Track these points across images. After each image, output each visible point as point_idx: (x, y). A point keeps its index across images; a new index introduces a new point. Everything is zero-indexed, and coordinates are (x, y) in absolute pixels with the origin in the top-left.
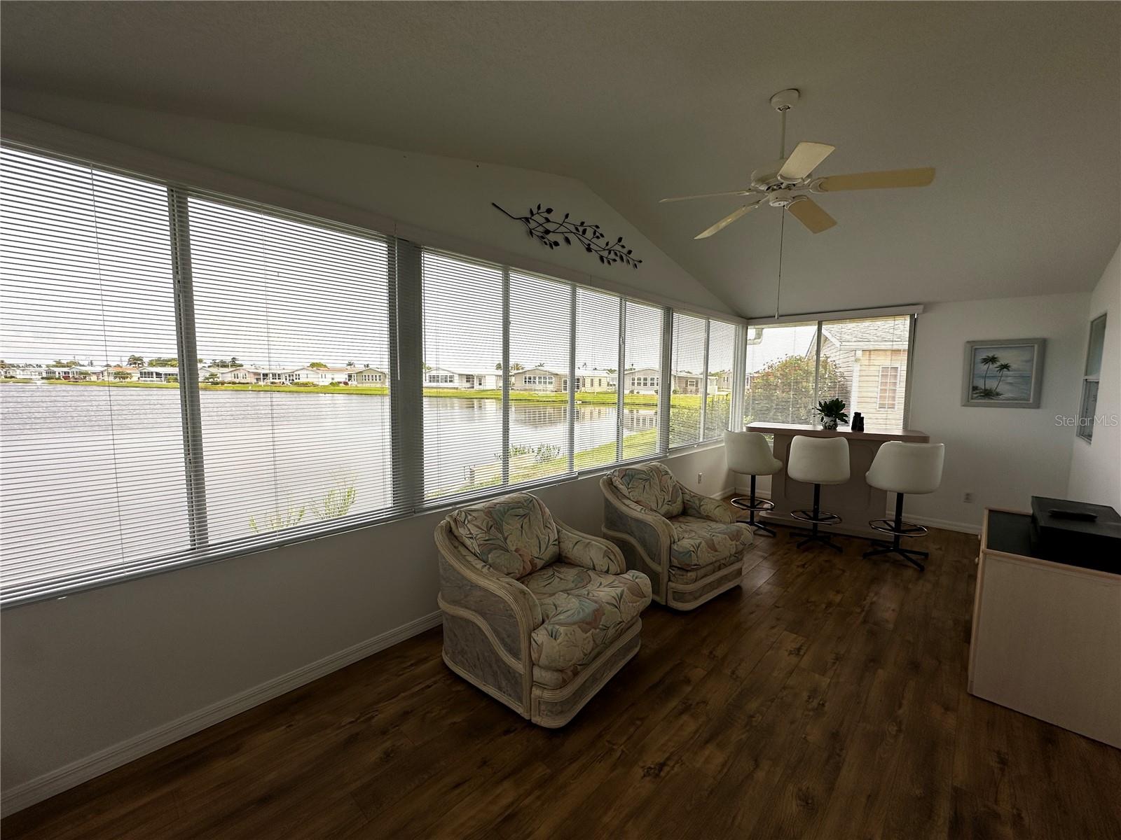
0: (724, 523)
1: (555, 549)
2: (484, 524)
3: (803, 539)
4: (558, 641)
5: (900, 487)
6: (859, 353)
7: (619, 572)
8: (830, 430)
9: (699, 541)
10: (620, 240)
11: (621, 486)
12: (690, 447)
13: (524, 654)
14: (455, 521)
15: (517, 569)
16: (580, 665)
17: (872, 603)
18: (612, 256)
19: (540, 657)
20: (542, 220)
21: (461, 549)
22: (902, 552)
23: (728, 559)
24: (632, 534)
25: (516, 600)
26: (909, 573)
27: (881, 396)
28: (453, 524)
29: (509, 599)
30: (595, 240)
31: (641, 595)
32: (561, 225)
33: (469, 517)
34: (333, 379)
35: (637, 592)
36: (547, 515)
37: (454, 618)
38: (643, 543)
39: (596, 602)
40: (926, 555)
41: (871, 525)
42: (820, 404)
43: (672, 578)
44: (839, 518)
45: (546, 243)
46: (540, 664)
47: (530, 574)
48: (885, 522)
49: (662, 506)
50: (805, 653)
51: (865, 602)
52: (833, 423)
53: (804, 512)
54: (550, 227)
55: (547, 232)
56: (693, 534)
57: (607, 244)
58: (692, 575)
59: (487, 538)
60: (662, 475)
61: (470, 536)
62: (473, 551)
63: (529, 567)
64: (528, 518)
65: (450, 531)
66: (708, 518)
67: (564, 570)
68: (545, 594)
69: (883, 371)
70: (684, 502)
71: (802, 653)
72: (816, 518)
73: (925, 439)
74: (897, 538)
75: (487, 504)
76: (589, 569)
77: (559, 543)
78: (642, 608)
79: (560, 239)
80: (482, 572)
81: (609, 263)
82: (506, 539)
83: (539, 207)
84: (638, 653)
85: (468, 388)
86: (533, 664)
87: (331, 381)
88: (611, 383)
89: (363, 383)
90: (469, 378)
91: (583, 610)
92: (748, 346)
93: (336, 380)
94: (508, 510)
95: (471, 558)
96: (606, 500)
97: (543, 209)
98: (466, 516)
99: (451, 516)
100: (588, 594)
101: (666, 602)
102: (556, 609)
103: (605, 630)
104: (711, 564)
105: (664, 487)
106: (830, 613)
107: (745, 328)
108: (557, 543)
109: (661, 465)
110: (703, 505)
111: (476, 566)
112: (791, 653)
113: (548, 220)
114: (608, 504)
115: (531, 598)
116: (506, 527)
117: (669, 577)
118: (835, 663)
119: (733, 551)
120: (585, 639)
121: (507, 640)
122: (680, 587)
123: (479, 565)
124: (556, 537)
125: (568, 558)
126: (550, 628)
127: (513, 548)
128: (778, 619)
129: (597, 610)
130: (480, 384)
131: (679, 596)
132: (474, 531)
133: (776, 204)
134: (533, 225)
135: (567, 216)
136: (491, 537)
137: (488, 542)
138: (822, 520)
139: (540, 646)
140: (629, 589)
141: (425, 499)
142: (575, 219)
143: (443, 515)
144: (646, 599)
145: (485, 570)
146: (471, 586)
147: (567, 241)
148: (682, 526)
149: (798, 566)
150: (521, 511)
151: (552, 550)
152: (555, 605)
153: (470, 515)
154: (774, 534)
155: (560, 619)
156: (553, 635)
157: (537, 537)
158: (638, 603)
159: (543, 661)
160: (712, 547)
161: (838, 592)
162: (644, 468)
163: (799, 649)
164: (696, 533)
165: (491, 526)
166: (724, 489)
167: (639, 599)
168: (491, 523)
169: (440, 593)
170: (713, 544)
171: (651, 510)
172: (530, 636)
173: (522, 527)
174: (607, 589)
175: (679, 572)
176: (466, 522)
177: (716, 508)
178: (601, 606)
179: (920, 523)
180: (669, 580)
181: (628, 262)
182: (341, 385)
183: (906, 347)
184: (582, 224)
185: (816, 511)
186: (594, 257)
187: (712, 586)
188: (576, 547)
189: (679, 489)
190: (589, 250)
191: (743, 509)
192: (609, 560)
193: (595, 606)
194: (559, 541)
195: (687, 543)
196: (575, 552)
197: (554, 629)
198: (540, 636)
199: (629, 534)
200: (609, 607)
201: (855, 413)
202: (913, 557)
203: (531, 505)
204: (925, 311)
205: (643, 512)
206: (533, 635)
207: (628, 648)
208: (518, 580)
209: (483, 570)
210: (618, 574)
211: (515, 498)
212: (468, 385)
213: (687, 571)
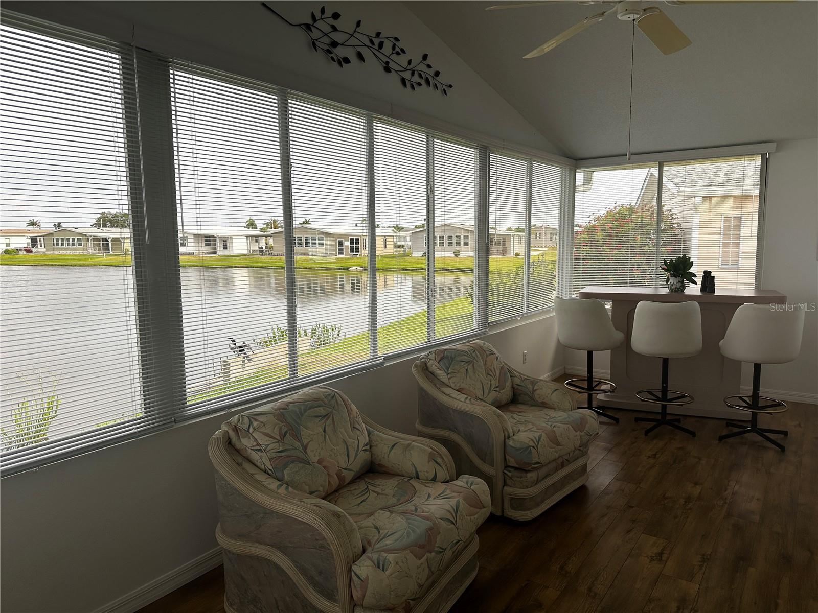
0: (564, 410)
1: (367, 455)
2: (276, 429)
3: (649, 425)
4: (388, 572)
5: (757, 357)
6: (699, 201)
7: (448, 478)
8: (677, 293)
9: (539, 434)
10: (425, 57)
11: (438, 372)
12: (512, 320)
13: (342, 594)
14: (236, 429)
15: (321, 486)
16: (411, 600)
17: (733, 494)
18: (416, 78)
19: (364, 595)
20: (327, 29)
21: (247, 465)
22: (761, 432)
23: (571, 454)
24: (454, 429)
25: (328, 525)
26: (770, 455)
27: (723, 252)
28: (232, 434)
29: (319, 524)
30: (394, 57)
31: (480, 505)
32: (352, 35)
33: (255, 424)
34: (8, 245)
35: (475, 502)
36: (355, 413)
37: (240, 558)
38: (470, 439)
39: (427, 519)
40: (785, 433)
41: (725, 402)
42: (665, 262)
43: (509, 482)
44: (690, 397)
45: (333, 59)
46: (366, 603)
47: (337, 491)
48: (740, 398)
49: (489, 393)
50: (668, 558)
51: (727, 492)
52: (680, 284)
53: (650, 393)
54: (337, 37)
55: (334, 44)
56: (530, 426)
57: (410, 62)
58: (532, 476)
59: (281, 449)
60: (487, 356)
61: (257, 448)
62: (263, 467)
63: (335, 482)
64: (331, 418)
65: (229, 443)
66: (544, 405)
67: (378, 482)
68: (360, 514)
69: (725, 222)
70: (513, 388)
71: (665, 557)
72: (664, 398)
73: (781, 300)
74: (754, 415)
75: (276, 405)
76: (411, 478)
77: (371, 447)
78: (480, 522)
79: (351, 54)
80: (278, 493)
81: (413, 87)
82: (305, 448)
83: (323, 11)
84: (476, 577)
85: (208, 253)
86: (355, 605)
87: (4, 247)
88: (399, 243)
89: (54, 250)
90: (209, 240)
91: (414, 531)
92: (576, 194)
93: (12, 247)
94: (305, 411)
95: (261, 477)
96: (422, 389)
97: (328, 13)
98: (251, 423)
99: (230, 423)
100: (416, 510)
101: (503, 512)
102: (379, 532)
103: (441, 552)
104: (553, 461)
105: (491, 370)
106: (690, 509)
107: (573, 172)
108: (368, 447)
109: (484, 344)
110: (536, 390)
111: (270, 487)
112: (652, 559)
113: (334, 29)
114: (423, 394)
115: (346, 522)
116: (304, 432)
117: (505, 481)
118: (701, 566)
119: (578, 443)
120: (419, 567)
121: (317, 578)
122: (518, 492)
123: (273, 484)
124: (367, 441)
125: (384, 466)
126: (375, 557)
127: (315, 459)
128: (634, 521)
129: (430, 529)
130: (225, 248)
131: (519, 503)
132: (263, 441)
133: (625, 18)
134: (315, 34)
135: (358, 24)
136: (287, 447)
137: (283, 454)
138: (671, 400)
139: (364, 582)
140: (464, 500)
141: (188, 403)
142: (368, 29)
143: (217, 422)
144: (485, 509)
145: (282, 490)
146: (266, 514)
147: (360, 57)
148: (515, 416)
149: (649, 457)
150: (322, 411)
151: (363, 457)
152: (376, 528)
153: (256, 420)
154: (617, 420)
155: (386, 545)
156: (380, 566)
157: (345, 442)
158: (476, 516)
159: (369, 600)
160: (554, 440)
161: (696, 484)
162: (465, 348)
163: (661, 554)
164: (533, 424)
165: (286, 433)
166: (553, 368)
167: (478, 510)
168: (285, 429)
169: (219, 525)
170: (556, 437)
171: (477, 398)
172: (350, 570)
173: (324, 431)
174: (438, 501)
175: (517, 473)
176: (251, 430)
177: (552, 393)
178: (434, 523)
179: (778, 397)
180: (505, 484)
181: (436, 86)
182: (21, 253)
183: (757, 192)
184: (378, 34)
185: (665, 390)
186: (394, 79)
187: (555, 487)
188: (393, 451)
189: (507, 372)
190: (387, 69)
191: (580, 392)
192: (436, 464)
193: (428, 524)
194: (370, 445)
195: (524, 437)
196: (392, 458)
197: (381, 559)
198: (363, 568)
199: (450, 429)
200: (444, 524)
201: (705, 272)
202: (772, 436)
203: (333, 402)
204: (778, 149)
205: (468, 401)
206: (354, 568)
207: (463, 573)
208: (324, 498)
209: (279, 491)
210: (448, 482)
211: (312, 393)
212: (207, 249)
213: (527, 471)
